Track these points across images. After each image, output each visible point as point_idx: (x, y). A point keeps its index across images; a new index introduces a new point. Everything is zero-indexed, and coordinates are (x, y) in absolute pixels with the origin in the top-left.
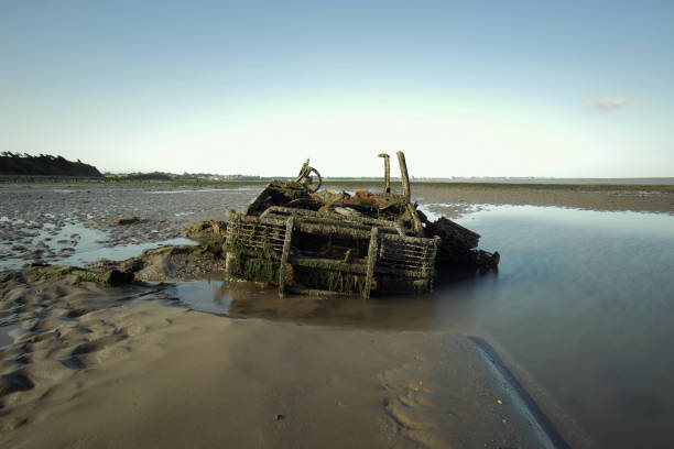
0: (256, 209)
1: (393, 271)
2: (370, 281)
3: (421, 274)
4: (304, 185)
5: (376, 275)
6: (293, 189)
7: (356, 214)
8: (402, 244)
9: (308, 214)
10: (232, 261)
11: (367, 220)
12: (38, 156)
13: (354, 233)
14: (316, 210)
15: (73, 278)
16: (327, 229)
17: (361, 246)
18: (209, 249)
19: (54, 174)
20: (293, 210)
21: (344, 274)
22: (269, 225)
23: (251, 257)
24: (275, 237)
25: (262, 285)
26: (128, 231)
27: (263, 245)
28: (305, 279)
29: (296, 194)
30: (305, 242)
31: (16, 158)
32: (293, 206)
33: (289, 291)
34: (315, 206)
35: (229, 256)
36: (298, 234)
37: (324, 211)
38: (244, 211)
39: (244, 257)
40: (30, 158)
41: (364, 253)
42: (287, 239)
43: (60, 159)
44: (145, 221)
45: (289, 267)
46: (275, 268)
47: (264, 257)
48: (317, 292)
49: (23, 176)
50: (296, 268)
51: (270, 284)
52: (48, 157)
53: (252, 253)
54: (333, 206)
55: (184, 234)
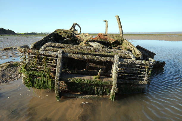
1: (128, 81)
3: (144, 82)
4: (72, 31)
6: (67, 33)
7: (101, 46)
14: (78, 44)
16: (86, 57)
19: (1, 33)
22: (46, 56)
23: (37, 76)
29: (68, 36)
37: (83, 44)
47: (44, 76)
53: (37, 74)
54: (87, 41)
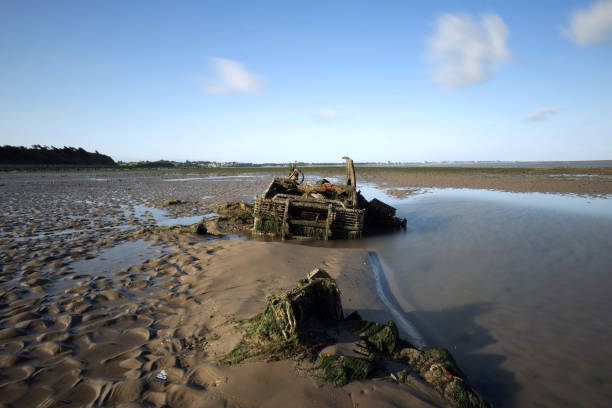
0: (269, 195)
1: (340, 227)
2: (329, 232)
3: (354, 228)
5: (331, 228)
6: (287, 183)
7: (322, 197)
8: (344, 213)
9: (296, 197)
10: (258, 222)
11: (327, 200)
12: (63, 148)
13: (320, 207)
14: (301, 195)
15: (177, 231)
16: (306, 205)
17: (323, 214)
18: (240, 218)
19: (75, 163)
20: (289, 196)
21: (315, 228)
22: (276, 203)
23: (267, 220)
24: (280, 208)
25: (272, 235)
26: (178, 208)
27: (273, 213)
28: (295, 231)
29: (289, 186)
30: (295, 212)
31: (44, 150)
32: (288, 193)
33: (287, 237)
34: (300, 193)
35: (256, 220)
36: (292, 208)
37: (305, 196)
38: (263, 196)
39: (264, 220)
40: (56, 150)
41: (325, 218)
42: (286, 210)
43: (81, 151)
44: (185, 203)
45: (287, 224)
46: (280, 225)
47: (274, 220)
48: (302, 238)
49: (51, 166)
50: (290, 225)
51: (277, 235)
52: (71, 149)
53: (268, 218)
54: (310, 193)
55: (216, 210)
